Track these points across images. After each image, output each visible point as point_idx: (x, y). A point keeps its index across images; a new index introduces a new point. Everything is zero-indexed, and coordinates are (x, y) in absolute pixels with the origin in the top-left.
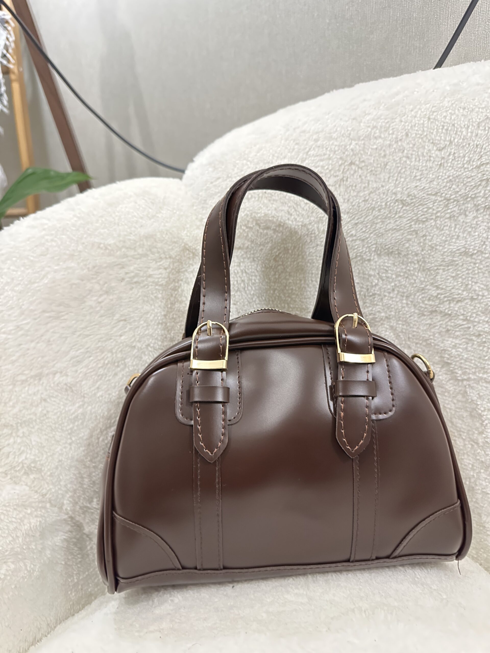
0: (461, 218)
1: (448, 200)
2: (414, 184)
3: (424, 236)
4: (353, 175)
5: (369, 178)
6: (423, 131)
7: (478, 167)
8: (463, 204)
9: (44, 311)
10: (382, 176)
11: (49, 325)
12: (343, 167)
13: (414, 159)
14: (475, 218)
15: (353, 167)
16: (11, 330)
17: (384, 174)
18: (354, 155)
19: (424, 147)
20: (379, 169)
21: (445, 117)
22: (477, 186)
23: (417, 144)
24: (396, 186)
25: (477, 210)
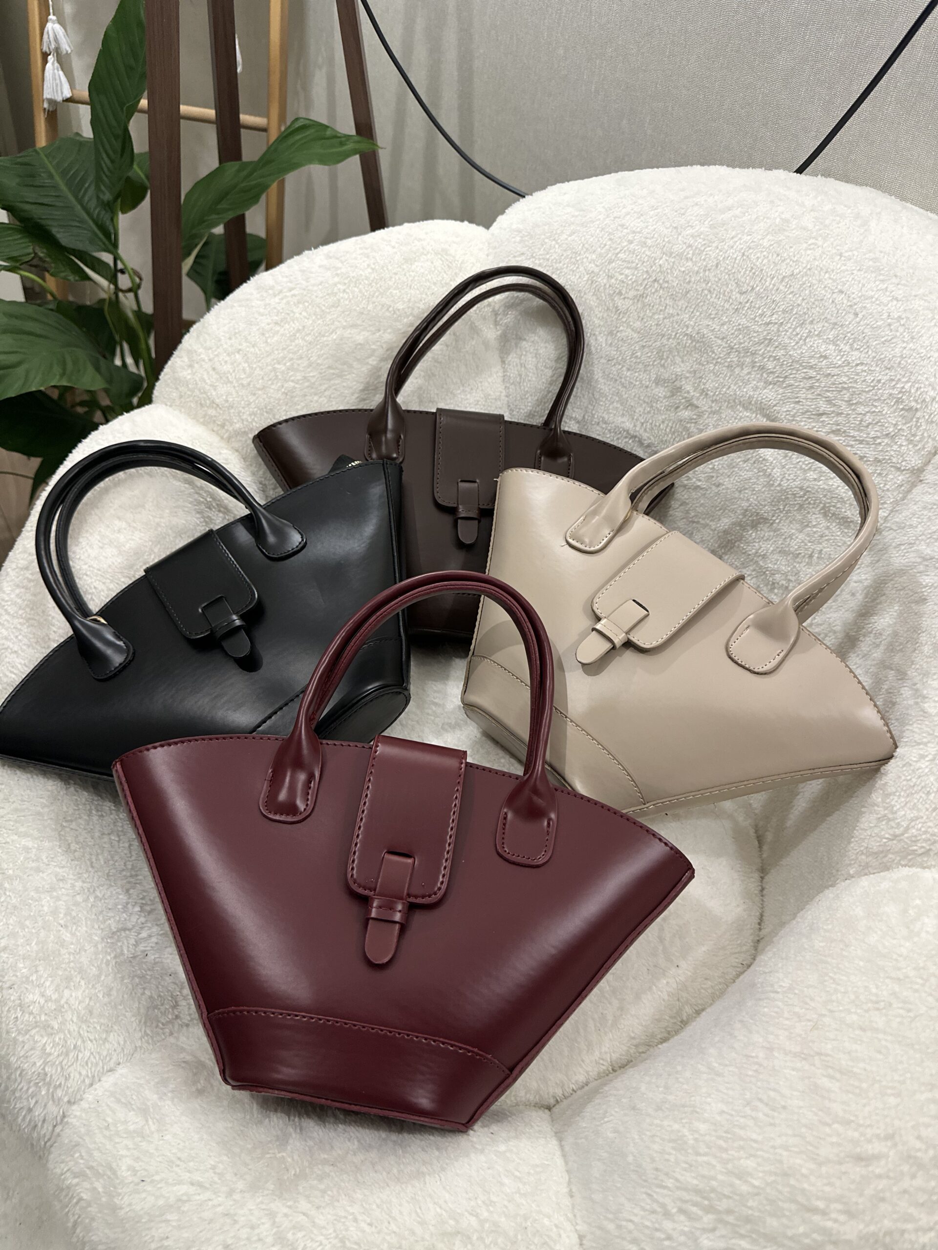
0: (737, 371)
1: (732, 348)
2: (706, 322)
3: (701, 377)
4: (654, 293)
5: (667, 302)
6: (733, 267)
7: (768, 324)
8: (743, 357)
9: (329, 367)
10: (680, 303)
11: (332, 382)
12: (646, 282)
13: (714, 296)
14: (749, 373)
15: (656, 285)
16: (298, 380)
17: (683, 302)
18: (660, 271)
19: (727, 285)
20: (680, 295)
21: (758, 258)
22: (760, 343)
23: (723, 280)
24: (690, 319)
25: (753, 367)
